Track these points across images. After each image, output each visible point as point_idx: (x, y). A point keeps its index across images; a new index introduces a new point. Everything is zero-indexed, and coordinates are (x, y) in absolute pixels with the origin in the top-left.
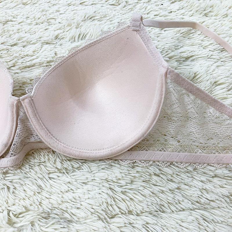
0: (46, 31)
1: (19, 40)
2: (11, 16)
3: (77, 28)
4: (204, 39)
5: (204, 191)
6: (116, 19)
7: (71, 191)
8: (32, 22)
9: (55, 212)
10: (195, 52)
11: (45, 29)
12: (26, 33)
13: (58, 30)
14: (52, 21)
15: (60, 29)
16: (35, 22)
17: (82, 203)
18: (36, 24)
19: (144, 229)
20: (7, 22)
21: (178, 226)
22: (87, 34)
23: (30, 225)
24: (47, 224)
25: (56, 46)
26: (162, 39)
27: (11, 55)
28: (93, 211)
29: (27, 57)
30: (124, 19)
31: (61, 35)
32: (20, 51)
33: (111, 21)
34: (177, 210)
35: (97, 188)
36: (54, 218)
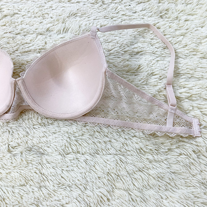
0: (41, 24)
1: (21, 31)
2: (17, 9)
3: (63, 23)
4: (154, 38)
5: (125, 145)
6: (93, 16)
7: (46, 137)
8: (32, 16)
9: (34, 148)
10: (144, 48)
11: (40, 22)
12: (27, 24)
13: (49, 23)
14: (46, 16)
15: (51, 23)
16: (34, 15)
17: (51, 144)
18: (34, 17)
19: (84, 162)
20: (14, 14)
21: (104, 162)
22: (70, 28)
23: (20, 153)
24: (30, 154)
25: (47, 37)
26: (123, 36)
27: (16, 42)
28: (56, 149)
29: (26, 44)
30: (99, 17)
31: (51, 28)
32: (22, 40)
33: (89, 18)
34: (106, 154)
35: (61, 137)
36: (34, 151)
